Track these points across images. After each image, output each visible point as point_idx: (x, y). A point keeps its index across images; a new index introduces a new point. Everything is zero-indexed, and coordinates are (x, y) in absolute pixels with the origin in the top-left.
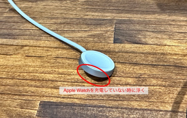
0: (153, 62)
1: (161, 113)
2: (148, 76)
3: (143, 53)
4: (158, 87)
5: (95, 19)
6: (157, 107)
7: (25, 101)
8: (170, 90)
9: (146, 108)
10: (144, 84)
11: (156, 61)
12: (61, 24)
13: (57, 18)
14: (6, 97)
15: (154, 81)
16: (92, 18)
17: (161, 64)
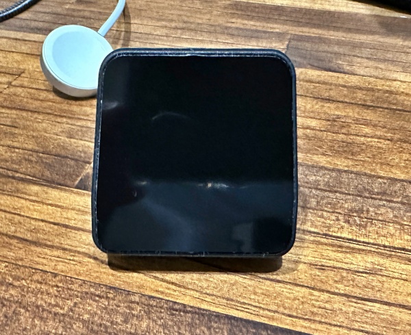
2: (354, 120)
4: (376, 140)
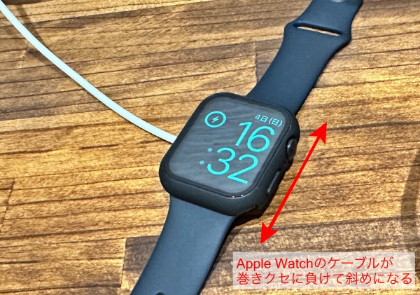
0: (343, 122)
1: (372, 224)
3: (320, 107)
5: (212, 48)
6: (363, 214)
7: (94, 244)
8: (384, 176)
9: (342, 220)
10: (331, 170)
11: (349, 120)
12: (142, 67)
13: (133, 56)
14: (54, 240)
15: (351, 163)
16: (205, 45)
17: (361, 124)
